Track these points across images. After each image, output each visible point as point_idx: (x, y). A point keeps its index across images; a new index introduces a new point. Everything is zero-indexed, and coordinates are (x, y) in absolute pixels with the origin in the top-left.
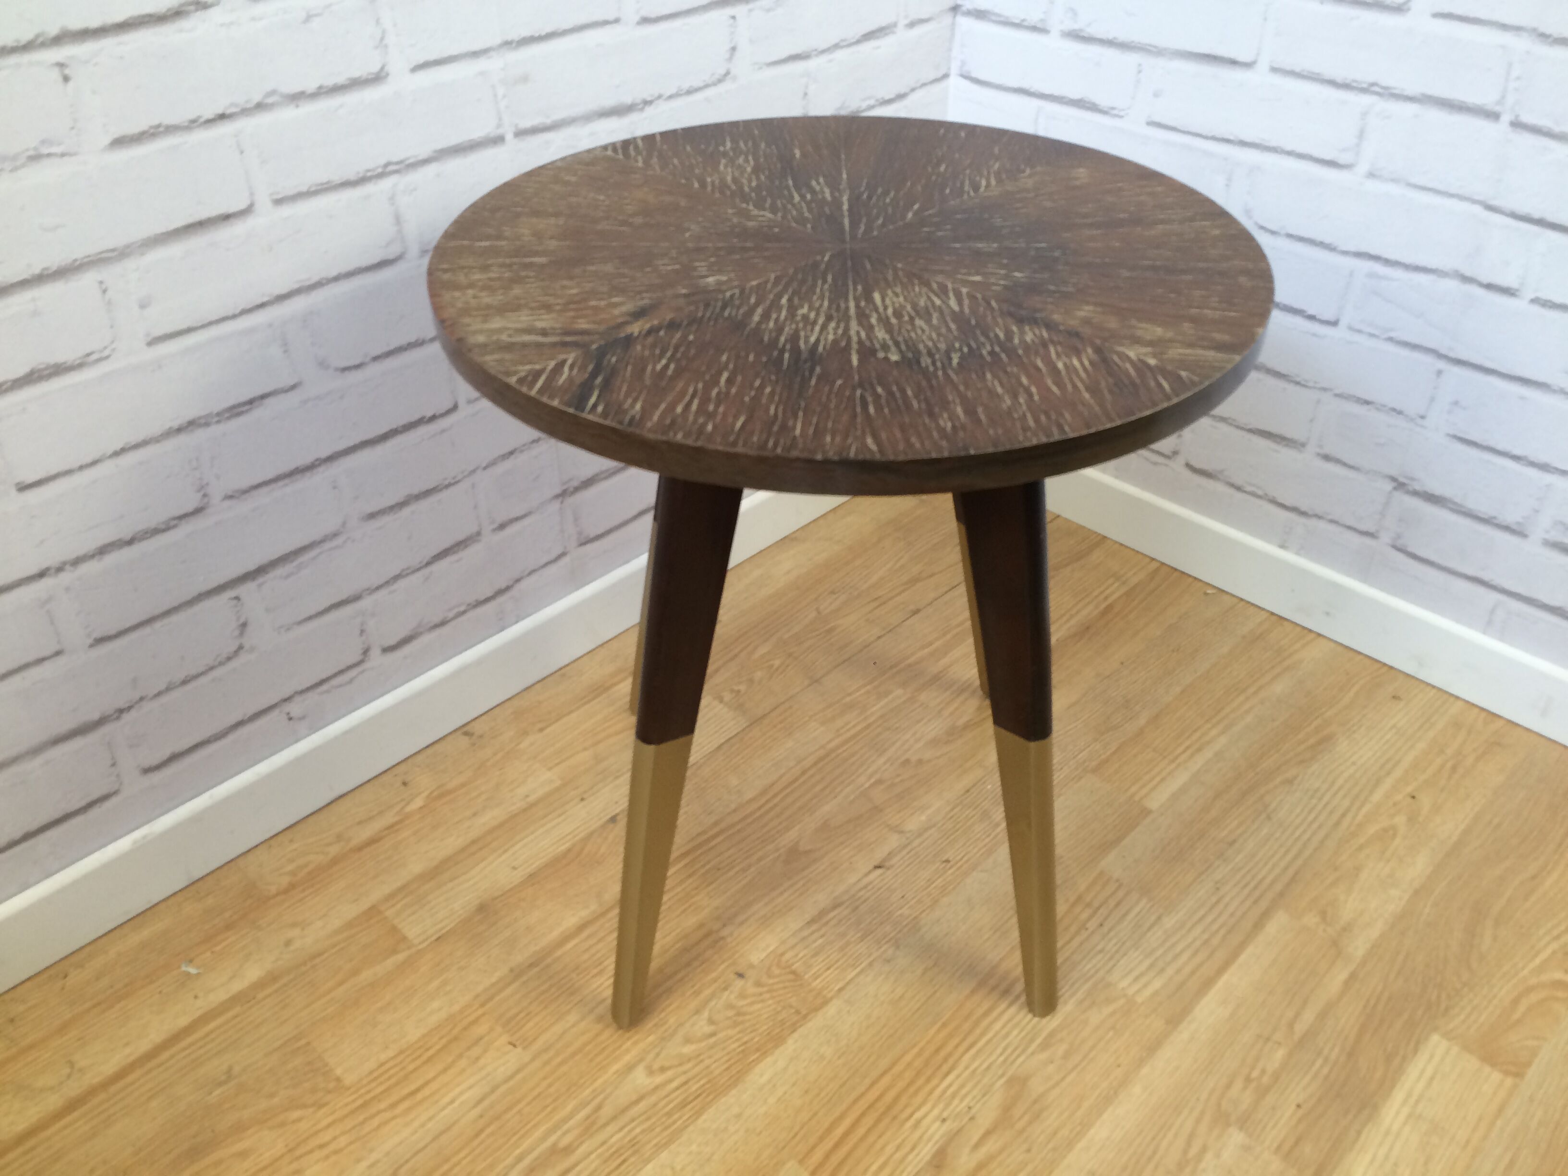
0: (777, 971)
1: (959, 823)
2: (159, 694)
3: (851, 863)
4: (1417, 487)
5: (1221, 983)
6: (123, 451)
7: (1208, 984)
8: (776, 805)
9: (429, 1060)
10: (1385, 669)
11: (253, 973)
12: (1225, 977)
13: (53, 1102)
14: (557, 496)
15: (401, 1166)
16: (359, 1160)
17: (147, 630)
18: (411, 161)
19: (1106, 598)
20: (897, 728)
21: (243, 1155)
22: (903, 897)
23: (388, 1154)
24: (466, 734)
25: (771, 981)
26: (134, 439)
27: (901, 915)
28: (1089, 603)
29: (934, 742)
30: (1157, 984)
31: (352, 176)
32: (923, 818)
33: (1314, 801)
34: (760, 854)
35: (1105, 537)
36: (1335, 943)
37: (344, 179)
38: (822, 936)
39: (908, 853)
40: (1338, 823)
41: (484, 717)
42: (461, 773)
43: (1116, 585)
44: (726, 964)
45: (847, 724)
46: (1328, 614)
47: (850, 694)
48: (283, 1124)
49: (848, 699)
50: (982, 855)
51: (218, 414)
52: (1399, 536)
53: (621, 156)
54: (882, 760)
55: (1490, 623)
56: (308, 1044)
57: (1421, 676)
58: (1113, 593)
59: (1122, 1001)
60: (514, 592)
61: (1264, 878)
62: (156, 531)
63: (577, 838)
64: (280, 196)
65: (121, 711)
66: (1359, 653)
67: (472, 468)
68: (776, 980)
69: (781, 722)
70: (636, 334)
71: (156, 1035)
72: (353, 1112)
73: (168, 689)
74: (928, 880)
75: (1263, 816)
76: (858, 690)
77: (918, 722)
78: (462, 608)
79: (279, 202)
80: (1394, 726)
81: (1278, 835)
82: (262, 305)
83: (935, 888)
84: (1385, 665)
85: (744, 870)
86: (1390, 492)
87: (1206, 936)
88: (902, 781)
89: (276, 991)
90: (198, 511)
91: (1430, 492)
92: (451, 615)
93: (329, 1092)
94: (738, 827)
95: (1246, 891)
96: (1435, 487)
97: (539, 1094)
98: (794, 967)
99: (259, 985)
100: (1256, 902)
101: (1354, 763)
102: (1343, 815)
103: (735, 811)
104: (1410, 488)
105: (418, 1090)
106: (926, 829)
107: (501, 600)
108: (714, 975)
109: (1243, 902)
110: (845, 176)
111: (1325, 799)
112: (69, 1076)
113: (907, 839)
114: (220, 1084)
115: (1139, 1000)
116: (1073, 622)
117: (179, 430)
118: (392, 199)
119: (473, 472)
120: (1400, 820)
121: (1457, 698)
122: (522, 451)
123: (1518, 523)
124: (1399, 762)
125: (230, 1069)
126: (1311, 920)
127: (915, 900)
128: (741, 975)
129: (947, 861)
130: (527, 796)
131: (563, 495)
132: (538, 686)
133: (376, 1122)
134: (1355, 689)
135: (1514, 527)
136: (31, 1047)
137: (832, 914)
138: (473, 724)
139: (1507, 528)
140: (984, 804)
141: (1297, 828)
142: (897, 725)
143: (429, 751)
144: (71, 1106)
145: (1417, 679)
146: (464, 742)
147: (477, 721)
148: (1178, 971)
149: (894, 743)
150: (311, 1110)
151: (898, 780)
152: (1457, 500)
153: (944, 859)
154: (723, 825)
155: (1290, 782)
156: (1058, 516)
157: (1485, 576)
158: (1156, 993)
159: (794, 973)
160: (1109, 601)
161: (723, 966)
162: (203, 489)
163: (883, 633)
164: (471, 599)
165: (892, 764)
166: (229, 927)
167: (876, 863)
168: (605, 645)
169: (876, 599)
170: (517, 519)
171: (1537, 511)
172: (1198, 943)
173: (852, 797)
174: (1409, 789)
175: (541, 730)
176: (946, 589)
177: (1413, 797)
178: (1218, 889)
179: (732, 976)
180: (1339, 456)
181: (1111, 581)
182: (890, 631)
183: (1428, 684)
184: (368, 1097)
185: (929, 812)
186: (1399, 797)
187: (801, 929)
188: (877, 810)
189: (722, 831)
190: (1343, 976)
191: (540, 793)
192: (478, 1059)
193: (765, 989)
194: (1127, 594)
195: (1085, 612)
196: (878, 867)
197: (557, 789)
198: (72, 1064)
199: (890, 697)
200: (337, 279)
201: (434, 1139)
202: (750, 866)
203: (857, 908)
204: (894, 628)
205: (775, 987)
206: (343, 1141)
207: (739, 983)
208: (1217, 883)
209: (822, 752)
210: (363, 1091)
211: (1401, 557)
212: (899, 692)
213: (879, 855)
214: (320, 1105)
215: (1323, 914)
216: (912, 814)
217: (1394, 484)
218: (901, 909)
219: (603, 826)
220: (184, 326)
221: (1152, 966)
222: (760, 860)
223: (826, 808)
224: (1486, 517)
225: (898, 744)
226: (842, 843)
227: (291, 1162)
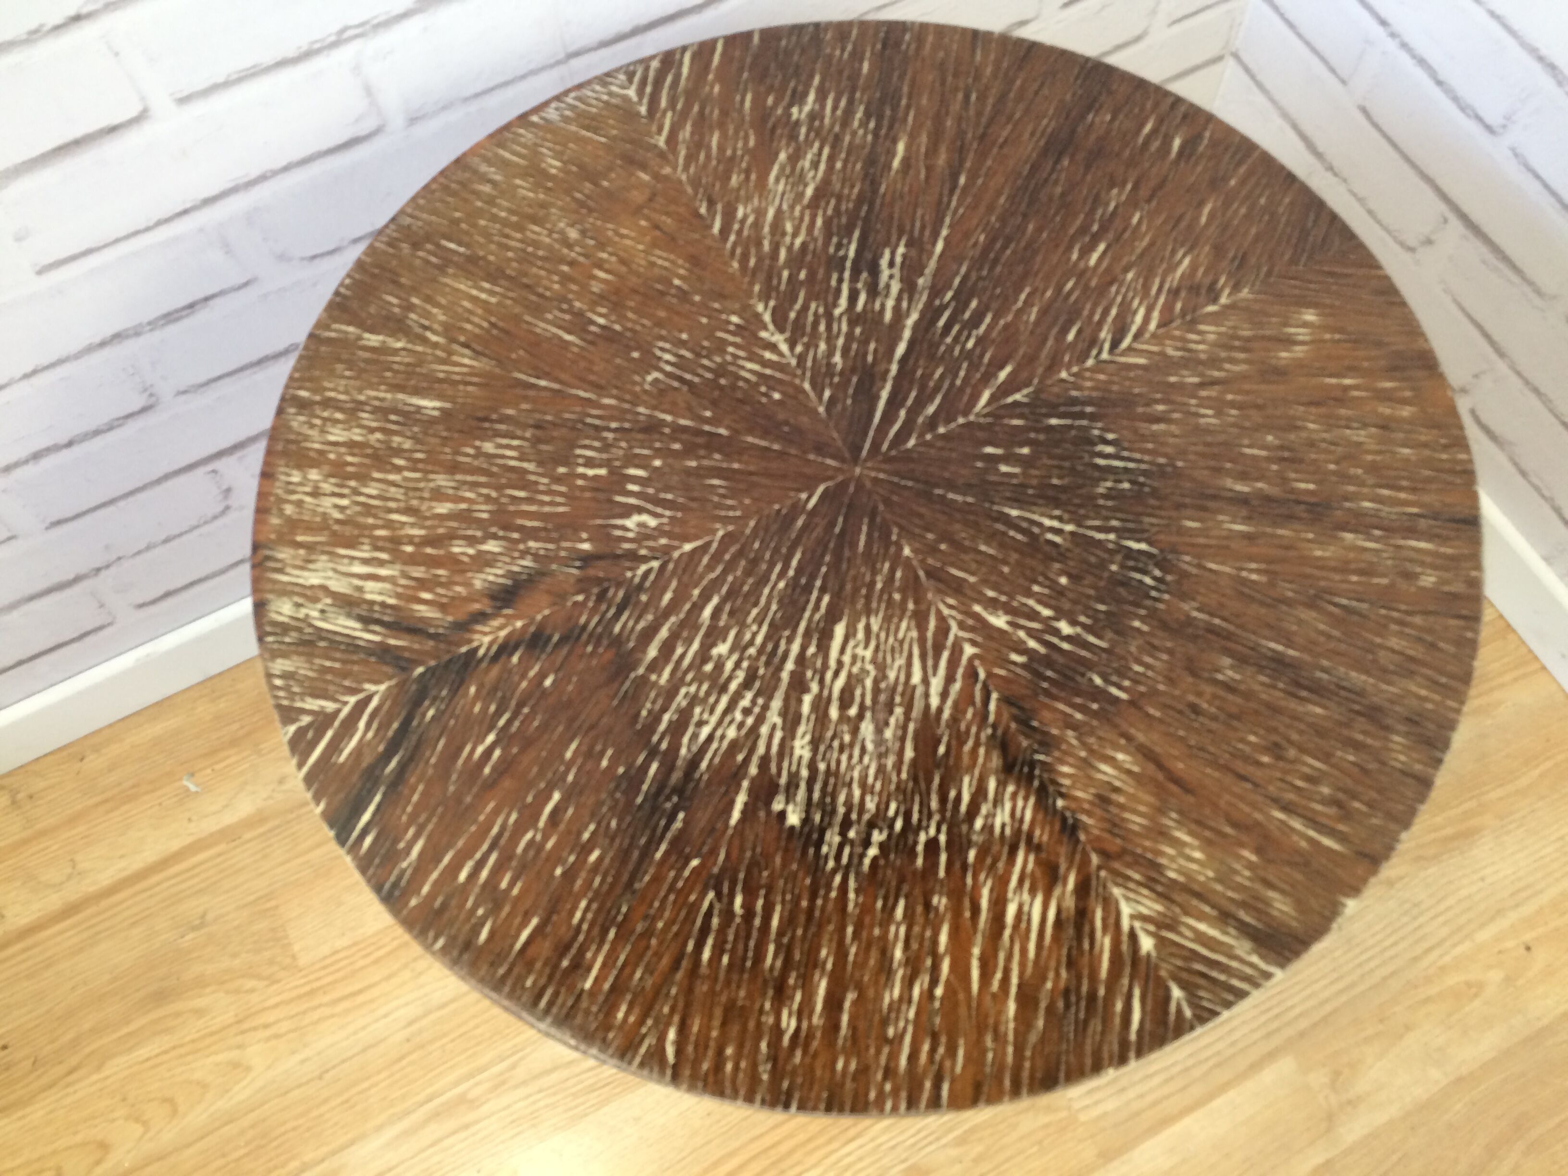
2: (139, 553)
5: (1177, 1128)
6: (35, 372)
7: (1166, 1121)
9: (376, 962)
11: (245, 807)
12: (1187, 1121)
13: (54, 901)
15: (327, 1071)
16: (293, 1052)
17: (111, 509)
18: (382, 18)
21: (199, 1013)
23: (319, 1053)
26: (45, 362)
31: (291, 53)
33: (1405, 919)
36: (1330, 1116)
37: (279, 59)
48: (237, 991)
51: (149, 323)
53: (643, 110)
56: (277, 907)
59: (1063, 1114)
61: (1293, 1007)
62: (97, 433)
64: (185, 94)
65: (98, 570)
70: (481, 652)
71: (149, 855)
72: (299, 997)
73: (148, 548)
79: (184, 100)
80: (1562, 838)
81: (1337, 954)
82: (185, 212)
87: (1190, 1062)
89: (260, 835)
90: (144, 410)
93: (284, 969)
95: (1263, 1018)
97: (465, 1033)
99: (249, 823)
100: (1268, 1035)
101: (1482, 879)
102: (1430, 949)
105: (360, 992)
109: (1253, 1031)
110: (940, 246)
111: (1421, 920)
112: (69, 877)
114: (195, 928)
115: (1083, 1117)
117: (103, 344)
118: (357, 69)
120: (1495, 976)
124: (1541, 892)
125: (203, 916)
126: (1319, 1078)
133: (316, 1015)
136: (43, 833)
141: (1366, 950)
144: (70, 910)
148: (1141, 1096)
150: (265, 983)
158: (1105, 1114)
162: (147, 390)
166: (234, 743)
172: (1175, 1070)
174: (1530, 936)
177: (1528, 949)
184: (315, 985)
186: (1510, 944)
190: (1318, 1159)
192: (420, 974)
198: (73, 863)
200: (286, 169)
201: (364, 1050)
206: (284, 1026)
210: (312, 977)
214: (272, 980)
215: (1336, 1074)
220: (83, 248)
227: (236, 1035)
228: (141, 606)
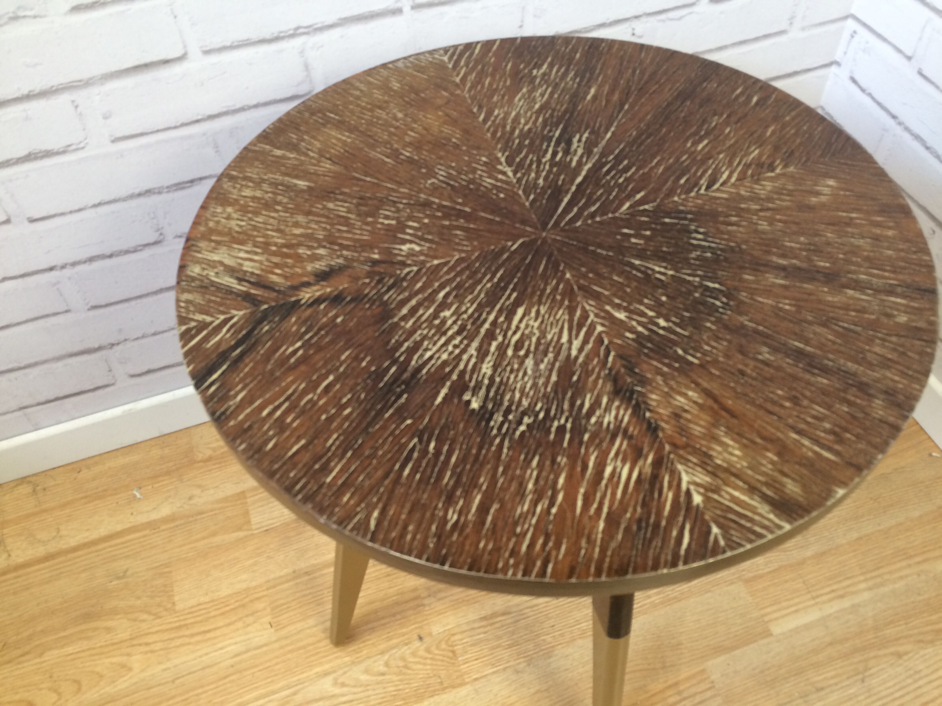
0: (444, 646)
2: (137, 339)
6: (100, 204)
9: (223, 614)
11: (165, 511)
13: (40, 551)
15: (178, 678)
16: (160, 663)
17: (126, 305)
18: (319, 25)
21: (109, 630)
22: (552, 626)
23: (175, 666)
25: (437, 652)
26: (107, 198)
27: (544, 640)
31: (268, 37)
37: (261, 38)
38: (485, 633)
44: (417, 625)
48: (135, 620)
51: (168, 187)
56: (170, 572)
62: (127, 252)
64: (208, 48)
65: (113, 345)
68: (440, 653)
71: (103, 532)
72: (172, 629)
73: (143, 337)
79: (207, 52)
82: (197, 121)
83: (579, 629)
89: (171, 528)
90: (156, 243)
93: (166, 610)
97: (269, 667)
98: (456, 648)
99: (166, 520)
105: (209, 631)
108: (404, 630)
112: (54, 538)
114: (118, 578)
117: (140, 195)
118: (302, 52)
125: (126, 571)
127: (559, 633)
128: (421, 638)
133: (179, 642)
136: (45, 511)
137: (499, 619)
144: (49, 557)
150: (152, 617)
159: (453, 652)
161: (413, 627)
162: (159, 230)
166: (168, 473)
179: (415, 637)
184: (182, 623)
187: (474, 621)
192: (248, 625)
193: (430, 656)
198: (58, 530)
200: (256, 106)
201: (203, 669)
203: (518, 621)
205: (438, 657)
206: (159, 646)
207: (417, 644)
210: (182, 618)
214: (158, 616)
218: (548, 634)
220: (139, 131)
227: (128, 647)
228: (133, 376)
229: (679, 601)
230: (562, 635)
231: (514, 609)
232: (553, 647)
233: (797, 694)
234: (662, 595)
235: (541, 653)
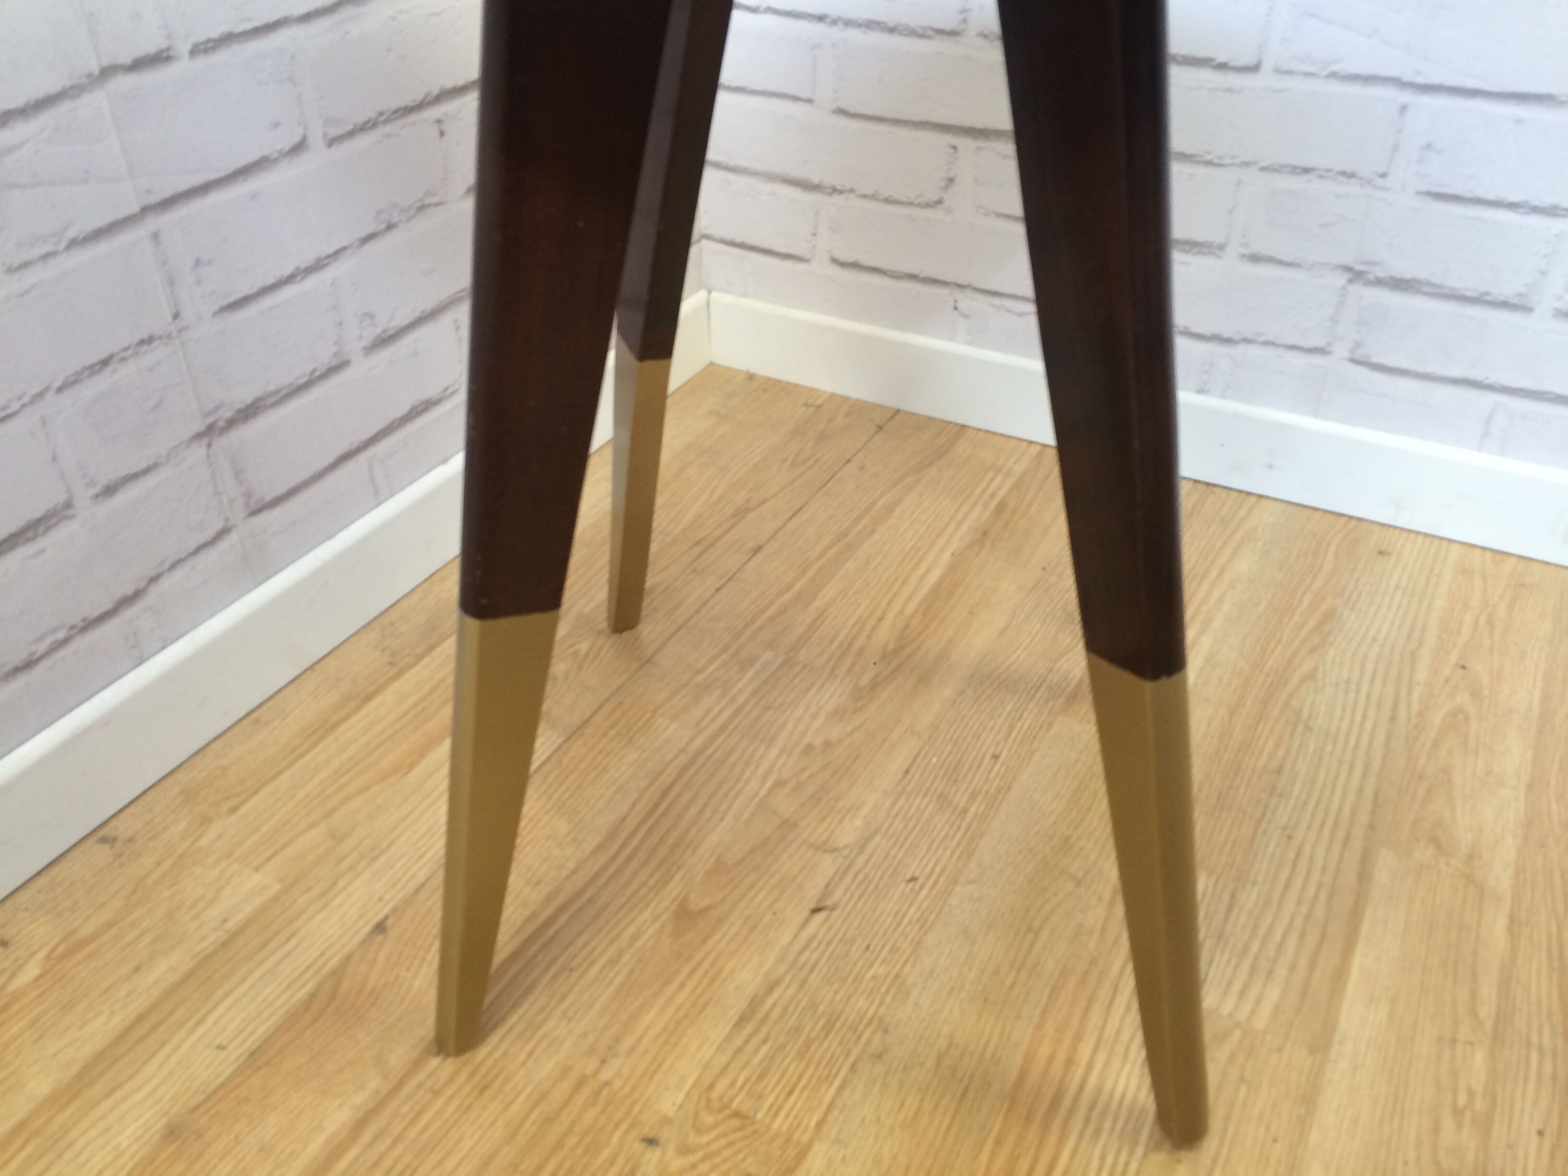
0: (710, 1120)
1: (910, 819)
3: (774, 914)
4: (1381, 273)
5: (1355, 974)
7: (1339, 977)
8: (636, 850)
10: (1353, 523)
12: (1357, 962)
14: (198, 436)
19: (993, 495)
20: (781, 705)
22: (868, 947)
24: (104, 840)
25: (705, 1139)
27: (873, 978)
28: (974, 505)
29: (839, 713)
30: (1273, 995)
32: (859, 822)
33: (1352, 696)
34: (631, 930)
35: (964, 427)
36: (1469, 879)
38: (765, 1041)
39: (855, 878)
40: (1393, 719)
41: (131, 810)
42: (103, 905)
43: (999, 478)
44: (624, 1127)
45: (708, 712)
46: (1271, 466)
47: (699, 672)
49: (700, 678)
50: (959, 857)
52: (1358, 345)
54: (773, 753)
55: (1486, 434)
57: (1399, 524)
58: (999, 488)
59: (1237, 1034)
60: (151, 598)
61: (1340, 810)
63: (325, 971)
66: (1316, 509)
67: (36, 390)
68: (713, 1135)
69: (612, 727)
74: (896, 914)
75: (1301, 727)
76: (710, 663)
77: (808, 690)
78: (61, 634)
80: (1397, 587)
81: (1329, 747)
83: (910, 922)
84: (1351, 517)
85: (613, 962)
86: (1344, 288)
87: (1304, 909)
88: (811, 776)
91: (1399, 276)
92: (42, 648)
94: (587, 896)
95: (1326, 833)
96: (1405, 269)
98: (734, 1105)
100: (1345, 844)
101: (1375, 639)
102: (1395, 707)
103: (575, 871)
104: (1371, 277)
106: (868, 839)
107: (128, 614)
108: (606, 1154)
109: (1329, 848)
111: (1364, 690)
113: (846, 858)
115: (1259, 1024)
116: (964, 529)
119: (39, 396)
120: (1462, 698)
121: (1451, 541)
122: (123, 359)
123: (1519, 295)
124: (1424, 629)
126: (1424, 853)
127: (887, 949)
128: (651, 1142)
129: (913, 879)
130: (225, 921)
131: (209, 432)
132: (218, 745)
134: (1332, 549)
135: (1514, 300)
137: (769, 1002)
138: (114, 822)
139: (1505, 305)
140: (935, 786)
141: (1348, 734)
142: (779, 701)
143: (42, 882)
145: (1395, 528)
146: (101, 854)
147: (123, 816)
148: (1293, 968)
149: (784, 724)
151: (804, 776)
152: (1436, 280)
153: (908, 876)
154: (561, 899)
155: (1311, 676)
156: (898, 411)
157: (1477, 374)
158: (1276, 1011)
159: (736, 1114)
160: (998, 498)
161: (618, 1134)
163: (722, 582)
164: (75, 618)
165: (789, 756)
167: (812, 905)
168: (317, 667)
169: (697, 543)
170: (135, 476)
171: (1543, 273)
172: (1299, 921)
173: (747, 815)
174: (1453, 659)
175: (233, 810)
176: (788, 515)
177: (1463, 667)
178: (1289, 837)
179: (638, 1146)
180: (1273, 253)
181: (991, 474)
182: (730, 579)
183: (1410, 531)
185: (864, 812)
186: (1447, 671)
187: (728, 1038)
188: (788, 825)
189: (562, 908)
190: (1502, 922)
191: (247, 910)
193: (699, 1155)
194: (1018, 485)
195: (973, 516)
196: (816, 911)
197: (277, 898)
199: (758, 665)
202: (621, 953)
203: (805, 981)
204: (734, 574)
205: (715, 1147)
207: (653, 1156)
208: (1284, 829)
209: (683, 759)
211: (1363, 371)
212: (768, 655)
213: (812, 894)
215: (1434, 841)
216: (841, 821)
217: (1348, 276)
218: (871, 965)
219: (366, 941)
221: (1253, 970)
222: (635, 938)
223: (713, 838)
224: (1475, 295)
225: (790, 726)
226: (752, 886)
229: (1009, 788)
230: (894, 950)
231: (782, 969)
232: (897, 976)
233: (1262, 795)
234: (980, 798)
235: (888, 999)
